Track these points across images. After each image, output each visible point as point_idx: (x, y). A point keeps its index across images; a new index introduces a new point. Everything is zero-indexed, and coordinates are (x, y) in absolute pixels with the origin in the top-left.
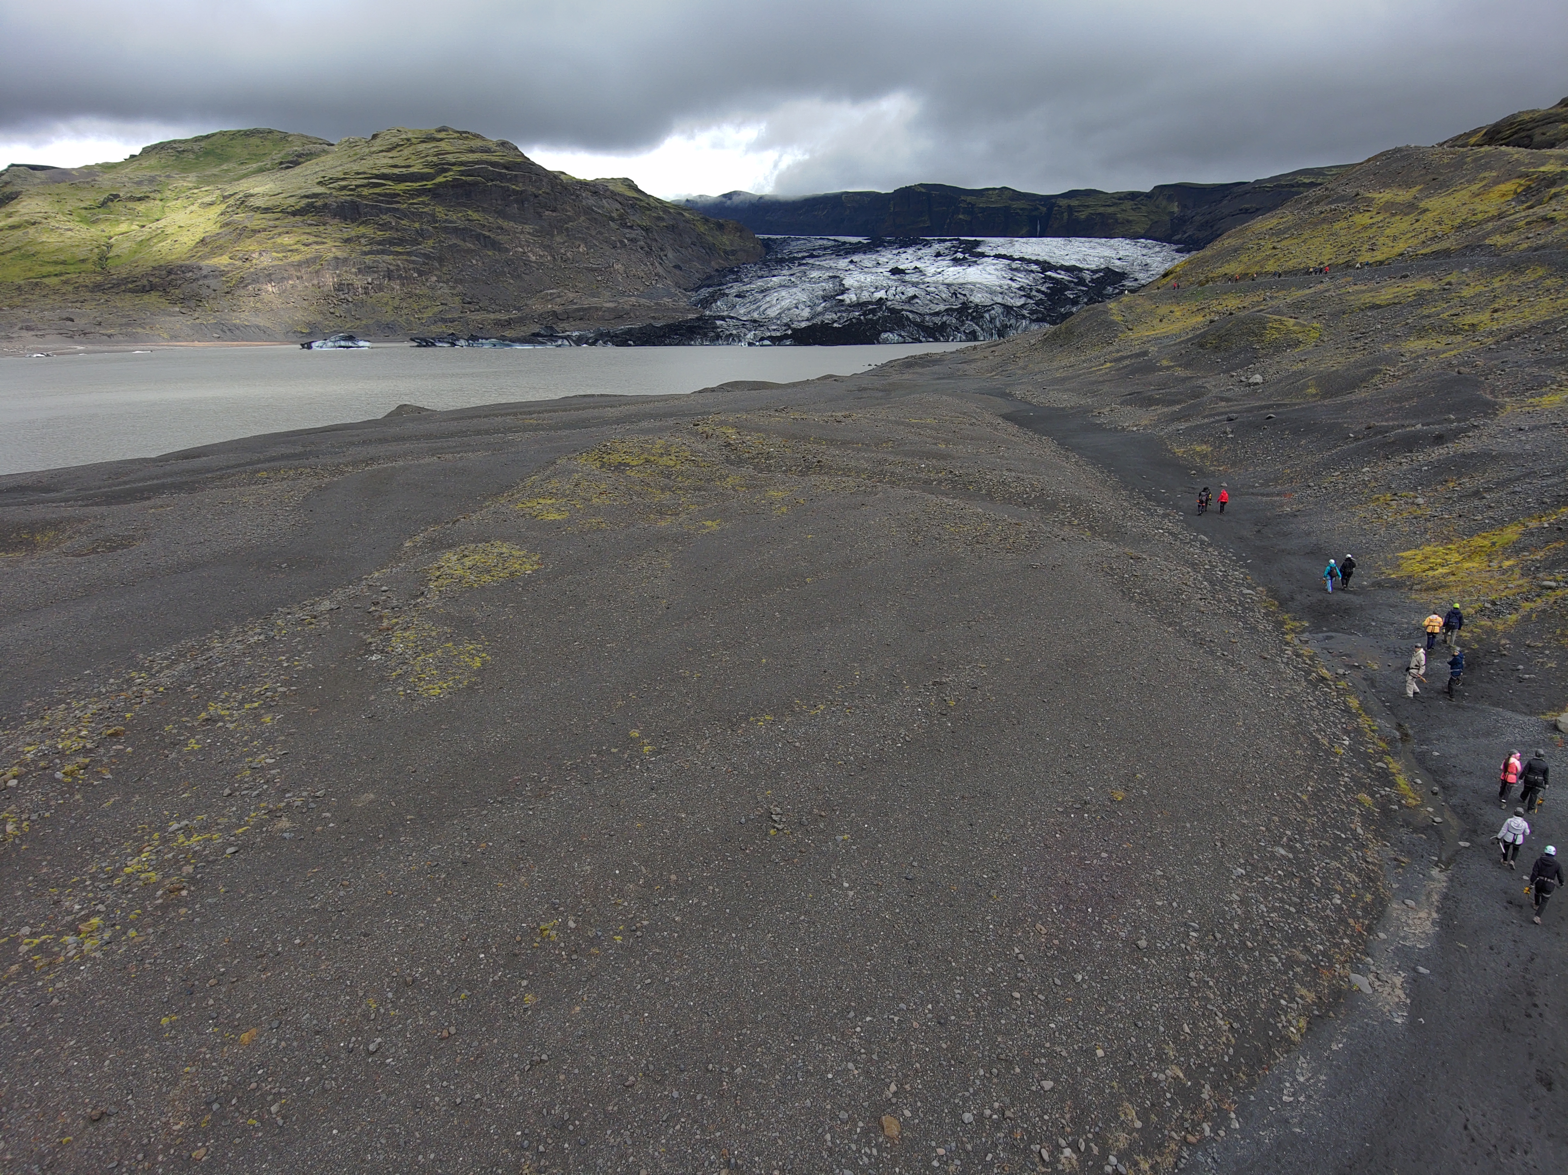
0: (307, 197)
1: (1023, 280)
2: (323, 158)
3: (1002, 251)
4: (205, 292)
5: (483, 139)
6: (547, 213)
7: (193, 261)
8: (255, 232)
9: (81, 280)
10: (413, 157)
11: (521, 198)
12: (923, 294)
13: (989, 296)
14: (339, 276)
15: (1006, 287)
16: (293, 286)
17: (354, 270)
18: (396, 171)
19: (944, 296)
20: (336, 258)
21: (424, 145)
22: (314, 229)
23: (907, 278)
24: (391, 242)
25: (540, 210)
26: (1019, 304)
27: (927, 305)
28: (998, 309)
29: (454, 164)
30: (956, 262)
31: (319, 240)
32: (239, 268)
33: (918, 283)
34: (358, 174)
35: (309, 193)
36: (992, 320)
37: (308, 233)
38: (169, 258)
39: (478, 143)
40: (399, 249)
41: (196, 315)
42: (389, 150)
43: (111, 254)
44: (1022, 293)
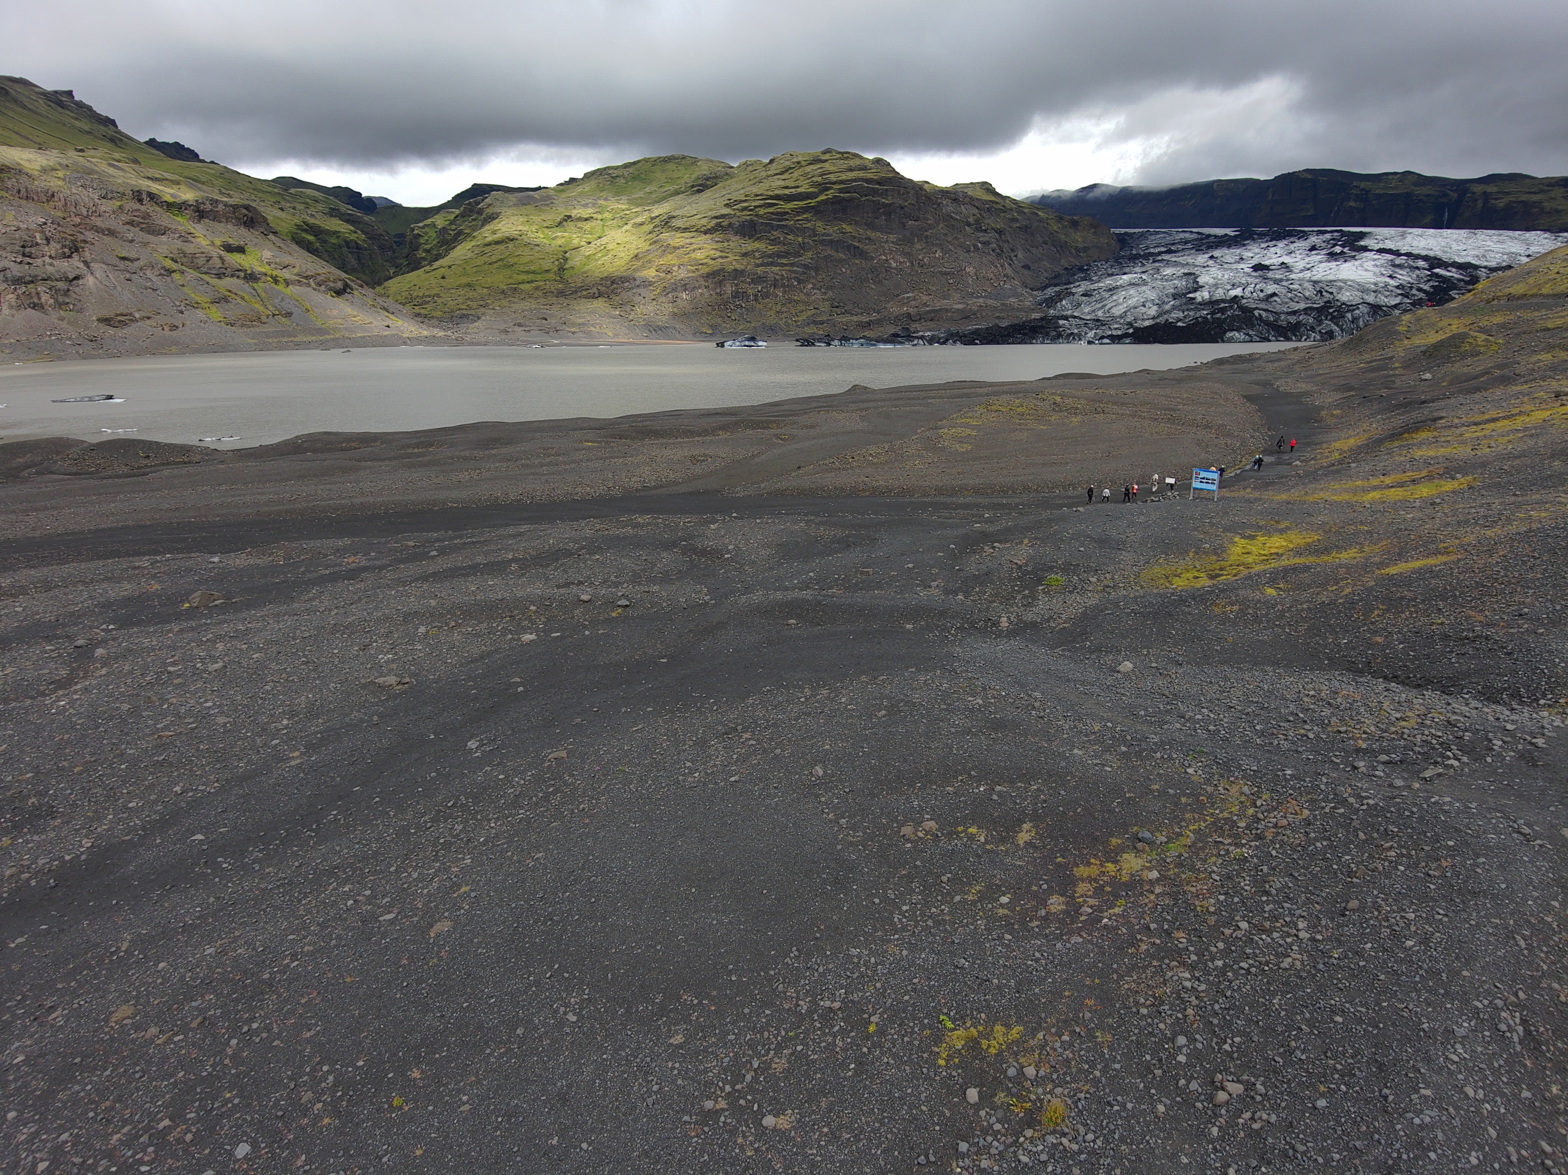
0: (716, 217)
1: (1404, 277)
2: (728, 182)
3: (1389, 245)
4: (637, 299)
5: (861, 158)
6: (910, 223)
7: (629, 272)
8: (675, 248)
9: (548, 287)
10: (802, 178)
11: (889, 210)
12: (1284, 291)
13: (1360, 294)
14: (736, 285)
15: (1383, 285)
16: (701, 294)
17: (748, 280)
18: (787, 192)
19: (1307, 294)
20: (736, 270)
21: (811, 167)
22: (720, 245)
23: (1270, 274)
24: (778, 255)
25: (904, 220)
26: (1393, 303)
27: (1286, 303)
28: (1364, 309)
29: (835, 183)
30: (1332, 256)
31: (723, 254)
32: (663, 279)
33: (1281, 280)
34: (757, 195)
35: (718, 214)
36: (1355, 320)
37: (716, 249)
38: (611, 270)
39: (857, 162)
40: (784, 261)
41: (631, 317)
42: (782, 173)
43: (566, 266)
44: (1400, 292)
